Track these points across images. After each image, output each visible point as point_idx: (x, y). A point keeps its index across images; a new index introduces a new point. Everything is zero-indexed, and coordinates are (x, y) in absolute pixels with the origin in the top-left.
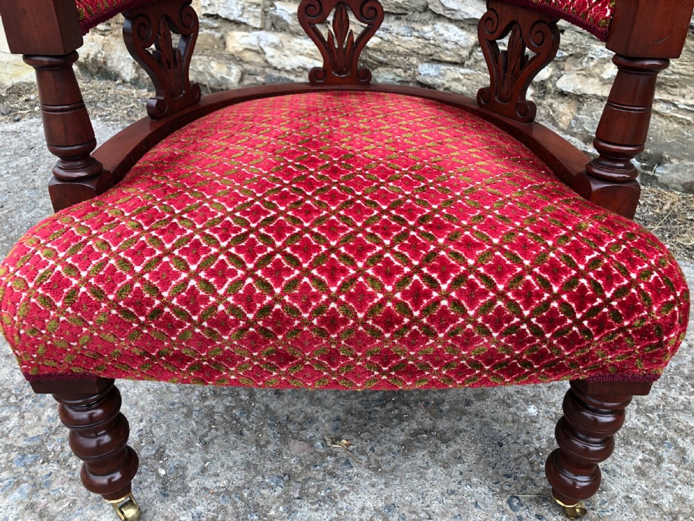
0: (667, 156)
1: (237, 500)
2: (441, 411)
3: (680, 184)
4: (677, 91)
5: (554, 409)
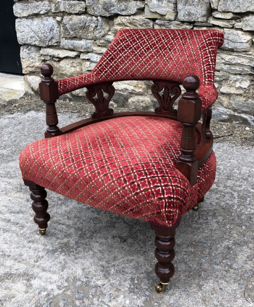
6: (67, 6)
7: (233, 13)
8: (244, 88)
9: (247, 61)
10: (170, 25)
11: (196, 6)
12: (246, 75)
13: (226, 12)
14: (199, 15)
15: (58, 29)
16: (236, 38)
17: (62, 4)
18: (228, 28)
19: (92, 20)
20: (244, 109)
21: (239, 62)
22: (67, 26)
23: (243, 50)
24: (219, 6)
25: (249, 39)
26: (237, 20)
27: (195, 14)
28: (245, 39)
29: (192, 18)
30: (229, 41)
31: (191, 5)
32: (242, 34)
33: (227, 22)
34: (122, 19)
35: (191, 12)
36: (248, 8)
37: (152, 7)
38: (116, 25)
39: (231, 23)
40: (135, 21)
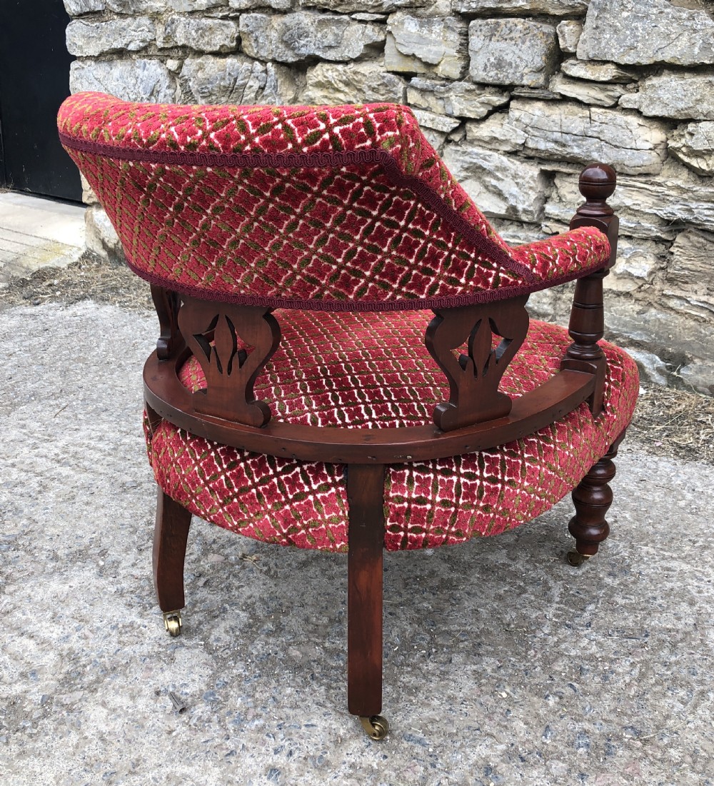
0: (689, 356)
3: (706, 387)
4: (689, 287)
6: (193, 32)
7: (618, 66)
8: (638, 278)
9: (650, 200)
10: (449, 90)
11: (519, 42)
12: (646, 239)
13: (598, 61)
14: (527, 66)
15: (170, 91)
16: (622, 136)
17: (181, 26)
18: (603, 107)
19: (252, 72)
20: (636, 336)
21: (629, 202)
22: (191, 84)
23: (641, 170)
24: (580, 45)
25: (658, 142)
26: (628, 86)
27: (514, 65)
28: (647, 141)
29: (505, 74)
30: (603, 143)
31: (506, 40)
32: (640, 125)
33: (601, 89)
34: (328, 70)
35: (506, 57)
36: (660, 53)
37: (402, 42)
38: (310, 88)
39: (612, 94)
40: (360, 77)
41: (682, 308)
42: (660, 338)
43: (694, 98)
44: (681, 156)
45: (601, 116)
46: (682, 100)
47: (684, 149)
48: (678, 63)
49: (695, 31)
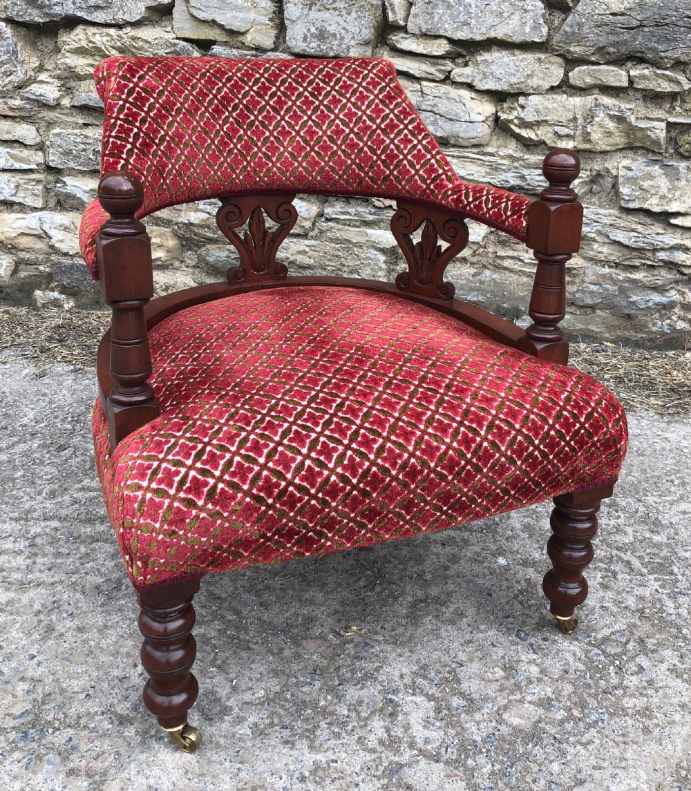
0: (523, 309)
1: (283, 703)
2: (426, 581)
4: (519, 247)
5: (519, 556)
7: (451, 41)
8: (472, 244)
9: (483, 170)
11: (344, 12)
13: (430, 36)
14: (353, 38)
16: (456, 109)
18: (433, 81)
21: (463, 173)
23: (475, 142)
24: (411, 18)
25: (489, 114)
26: (457, 60)
27: (338, 37)
28: (480, 114)
29: (328, 45)
30: (438, 116)
31: (328, 9)
32: (472, 98)
33: (431, 63)
34: (94, 34)
35: (328, 28)
36: (492, 30)
37: (199, 6)
38: (68, 54)
39: (443, 68)
40: (141, 43)
41: (516, 266)
42: (495, 296)
43: (525, 73)
44: (513, 127)
45: (433, 90)
46: (515, 75)
47: (516, 121)
48: (510, 40)
49: (526, 11)
